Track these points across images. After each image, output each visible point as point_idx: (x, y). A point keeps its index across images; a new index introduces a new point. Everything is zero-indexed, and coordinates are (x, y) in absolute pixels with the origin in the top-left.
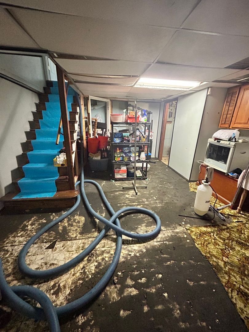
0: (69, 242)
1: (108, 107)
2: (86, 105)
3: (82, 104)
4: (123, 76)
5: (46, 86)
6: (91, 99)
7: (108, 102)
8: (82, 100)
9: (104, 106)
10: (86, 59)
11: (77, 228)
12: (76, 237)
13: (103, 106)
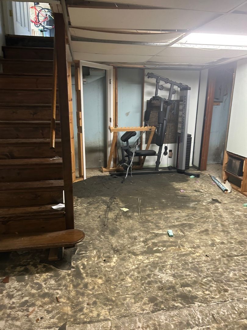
0: (89, 325)
1: (110, 80)
2: (75, 76)
3: (69, 76)
4: (162, 30)
5: (5, 45)
6: (83, 67)
7: (110, 70)
8: (69, 67)
9: (103, 77)
10: (116, 8)
11: (94, 299)
12: (98, 315)
13: (101, 77)
